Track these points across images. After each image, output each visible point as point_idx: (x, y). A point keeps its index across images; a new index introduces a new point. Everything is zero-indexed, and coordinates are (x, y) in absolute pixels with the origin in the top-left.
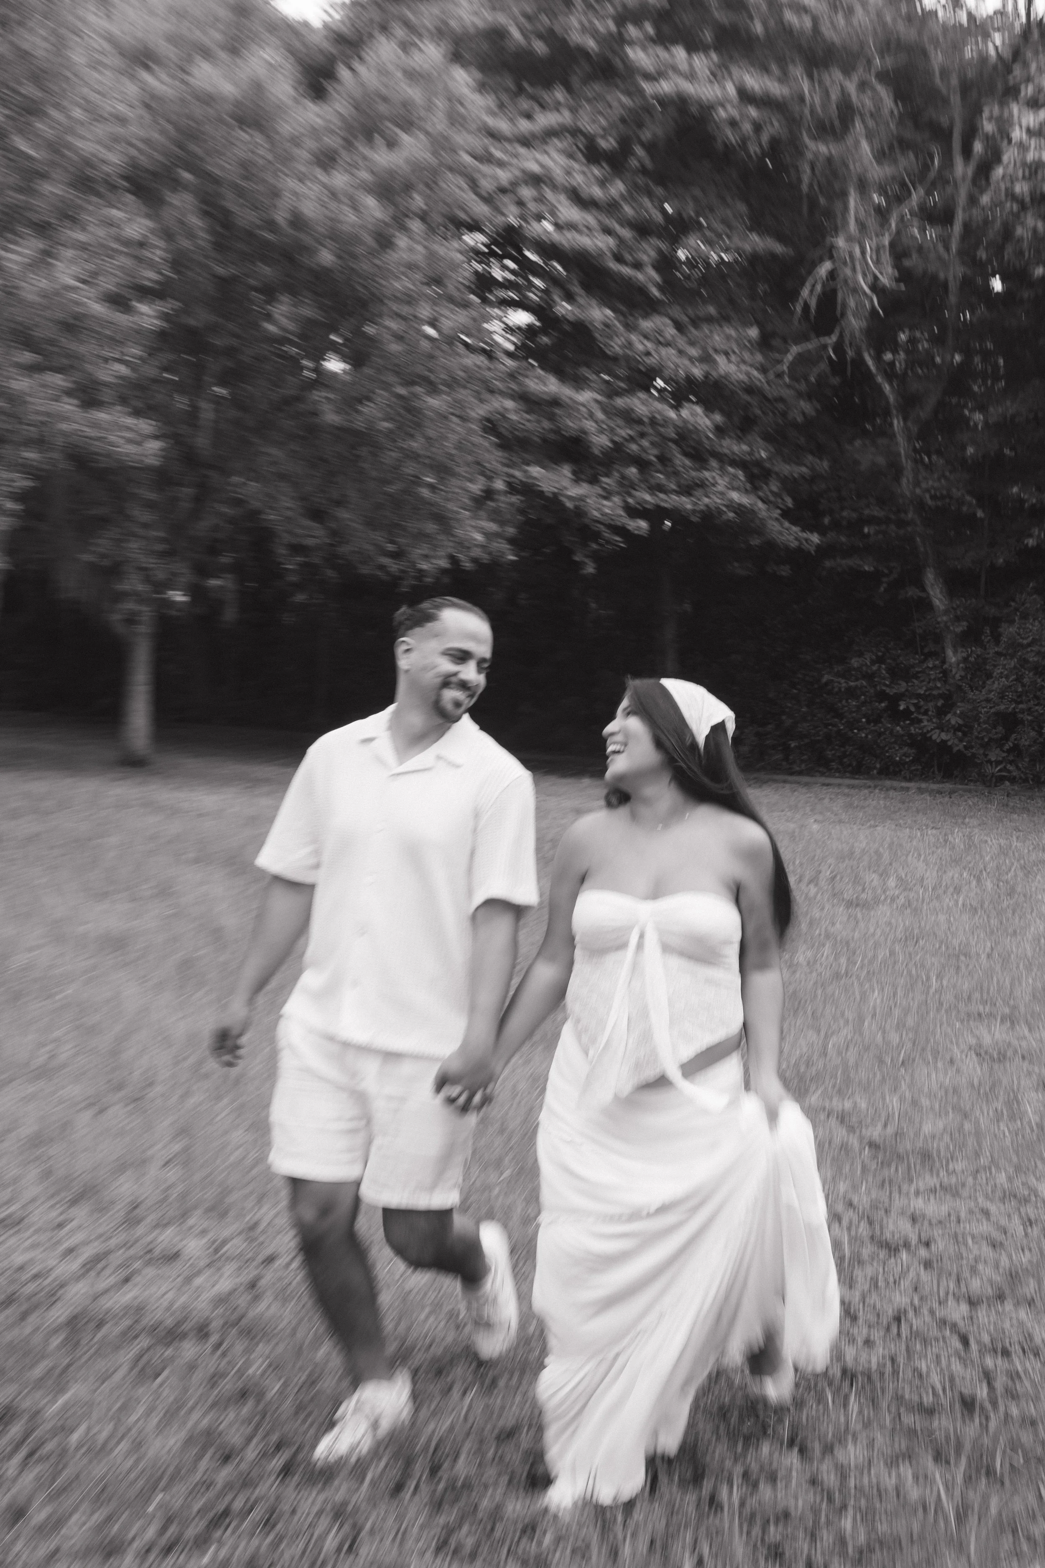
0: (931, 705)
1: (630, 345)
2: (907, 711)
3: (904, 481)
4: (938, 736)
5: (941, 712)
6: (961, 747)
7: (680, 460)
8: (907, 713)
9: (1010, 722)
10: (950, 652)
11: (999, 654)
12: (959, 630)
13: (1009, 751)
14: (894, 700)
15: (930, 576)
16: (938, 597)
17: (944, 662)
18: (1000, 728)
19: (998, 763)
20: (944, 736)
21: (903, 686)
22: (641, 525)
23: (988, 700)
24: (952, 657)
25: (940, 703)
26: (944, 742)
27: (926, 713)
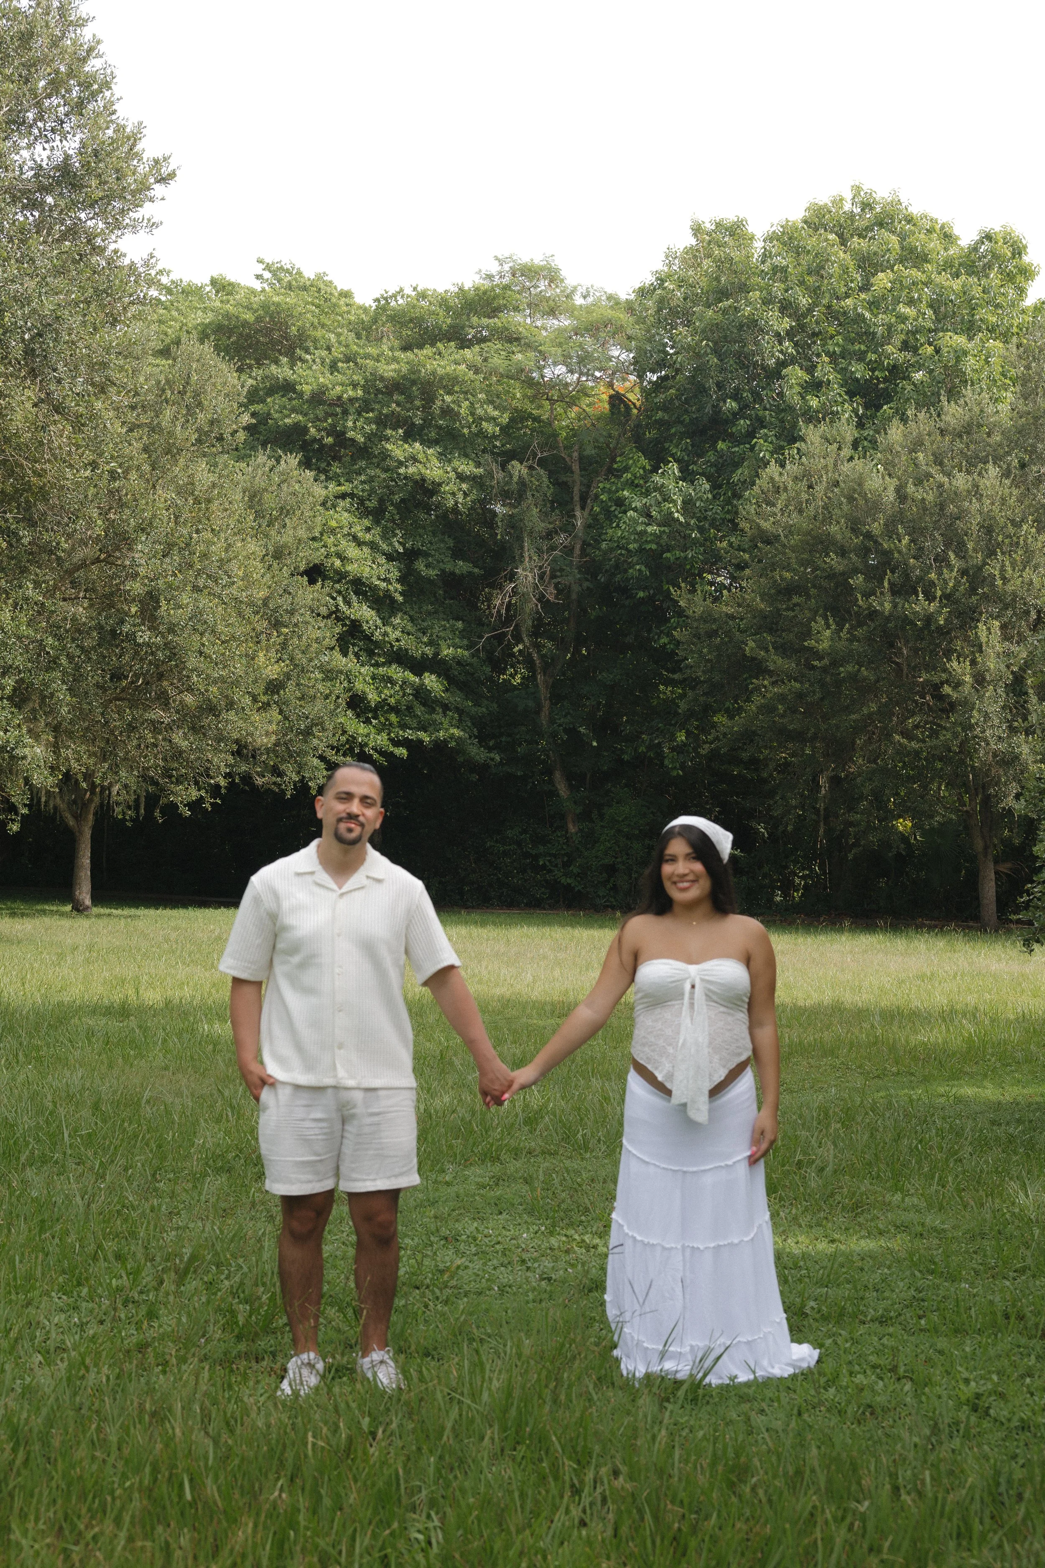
0: (559, 861)
1: (385, 634)
2: (544, 865)
3: (543, 714)
4: (564, 880)
5: (566, 865)
6: (580, 888)
7: (419, 710)
8: (544, 867)
9: (611, 870)
10: (571, 826)
11: (602, 827)
12: (578, 811)
13: (611, 889)
14: (536, 857)
15: (558, 775)
16: (563, 789)
17: (567, 832)
18: (605, 875)
19: (604, 897)
20: (569, 881)
21: (541, 849)
22: (402, 752)
23: (597, 857)
24: (572, 829)
25: (566, 859)
26: (569, 884)
27: (556, 866)
